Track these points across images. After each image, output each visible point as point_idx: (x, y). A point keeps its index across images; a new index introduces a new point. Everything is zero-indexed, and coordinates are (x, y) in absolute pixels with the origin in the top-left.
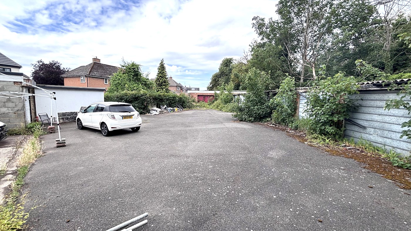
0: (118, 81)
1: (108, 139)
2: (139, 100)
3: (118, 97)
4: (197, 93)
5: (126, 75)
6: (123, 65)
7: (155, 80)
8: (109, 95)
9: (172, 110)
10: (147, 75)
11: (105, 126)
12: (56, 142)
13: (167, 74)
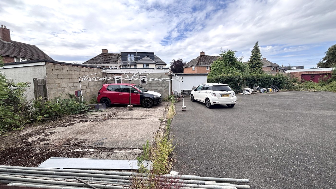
0: (217, 67)
1: (211, 111)
2: (233, 81)
3: (216, 80)
4: (300, 72)
5: (223, 61)
6: (221, 54)
7: (248, 63)
8: (210, 78)
9: (266, 91)
10: (241, 59)
11: (209, 100)
12: (182, 108)
13: (261, 56)
